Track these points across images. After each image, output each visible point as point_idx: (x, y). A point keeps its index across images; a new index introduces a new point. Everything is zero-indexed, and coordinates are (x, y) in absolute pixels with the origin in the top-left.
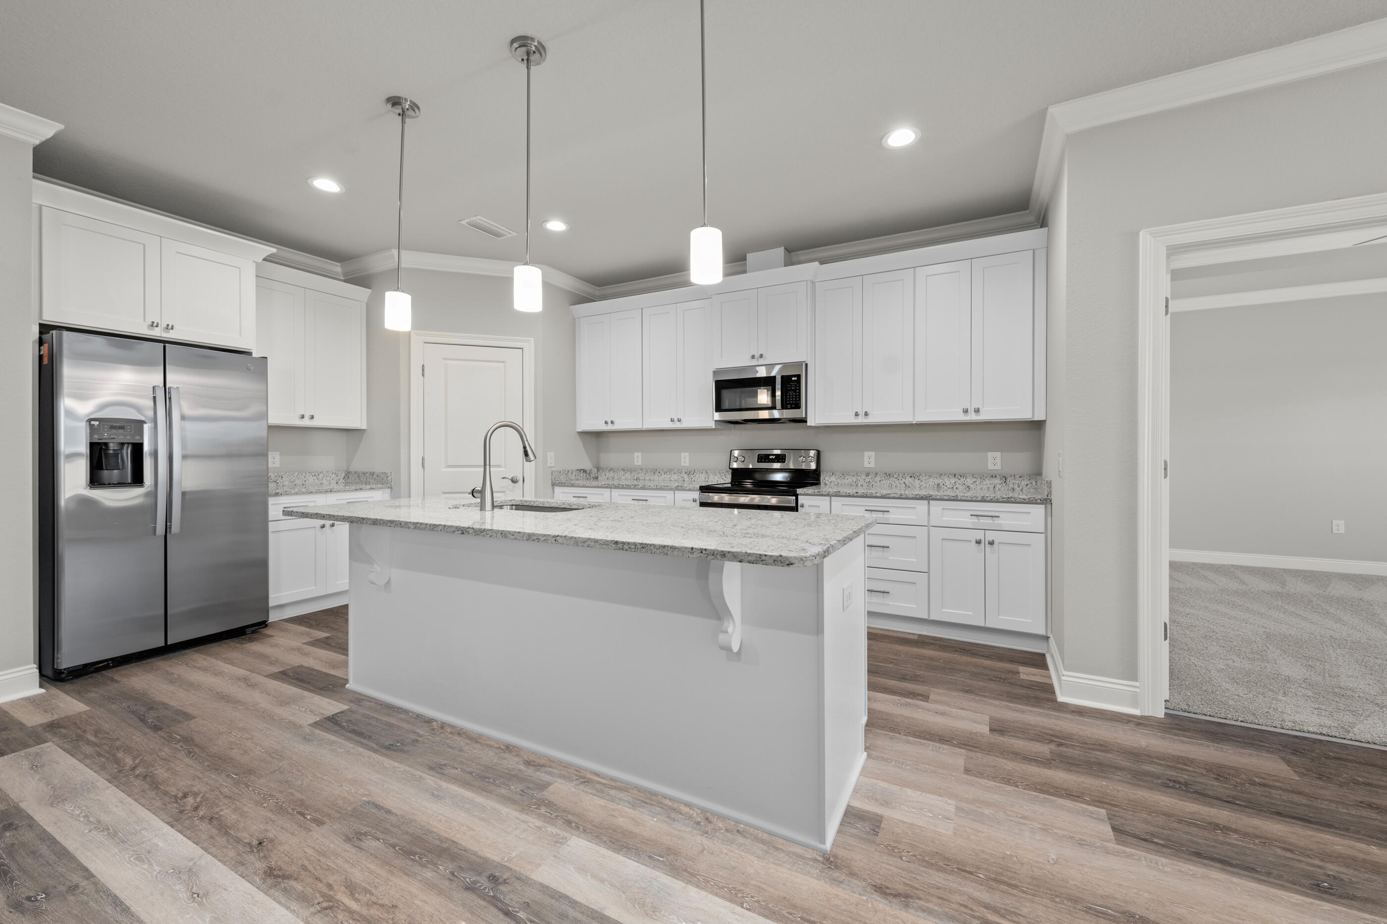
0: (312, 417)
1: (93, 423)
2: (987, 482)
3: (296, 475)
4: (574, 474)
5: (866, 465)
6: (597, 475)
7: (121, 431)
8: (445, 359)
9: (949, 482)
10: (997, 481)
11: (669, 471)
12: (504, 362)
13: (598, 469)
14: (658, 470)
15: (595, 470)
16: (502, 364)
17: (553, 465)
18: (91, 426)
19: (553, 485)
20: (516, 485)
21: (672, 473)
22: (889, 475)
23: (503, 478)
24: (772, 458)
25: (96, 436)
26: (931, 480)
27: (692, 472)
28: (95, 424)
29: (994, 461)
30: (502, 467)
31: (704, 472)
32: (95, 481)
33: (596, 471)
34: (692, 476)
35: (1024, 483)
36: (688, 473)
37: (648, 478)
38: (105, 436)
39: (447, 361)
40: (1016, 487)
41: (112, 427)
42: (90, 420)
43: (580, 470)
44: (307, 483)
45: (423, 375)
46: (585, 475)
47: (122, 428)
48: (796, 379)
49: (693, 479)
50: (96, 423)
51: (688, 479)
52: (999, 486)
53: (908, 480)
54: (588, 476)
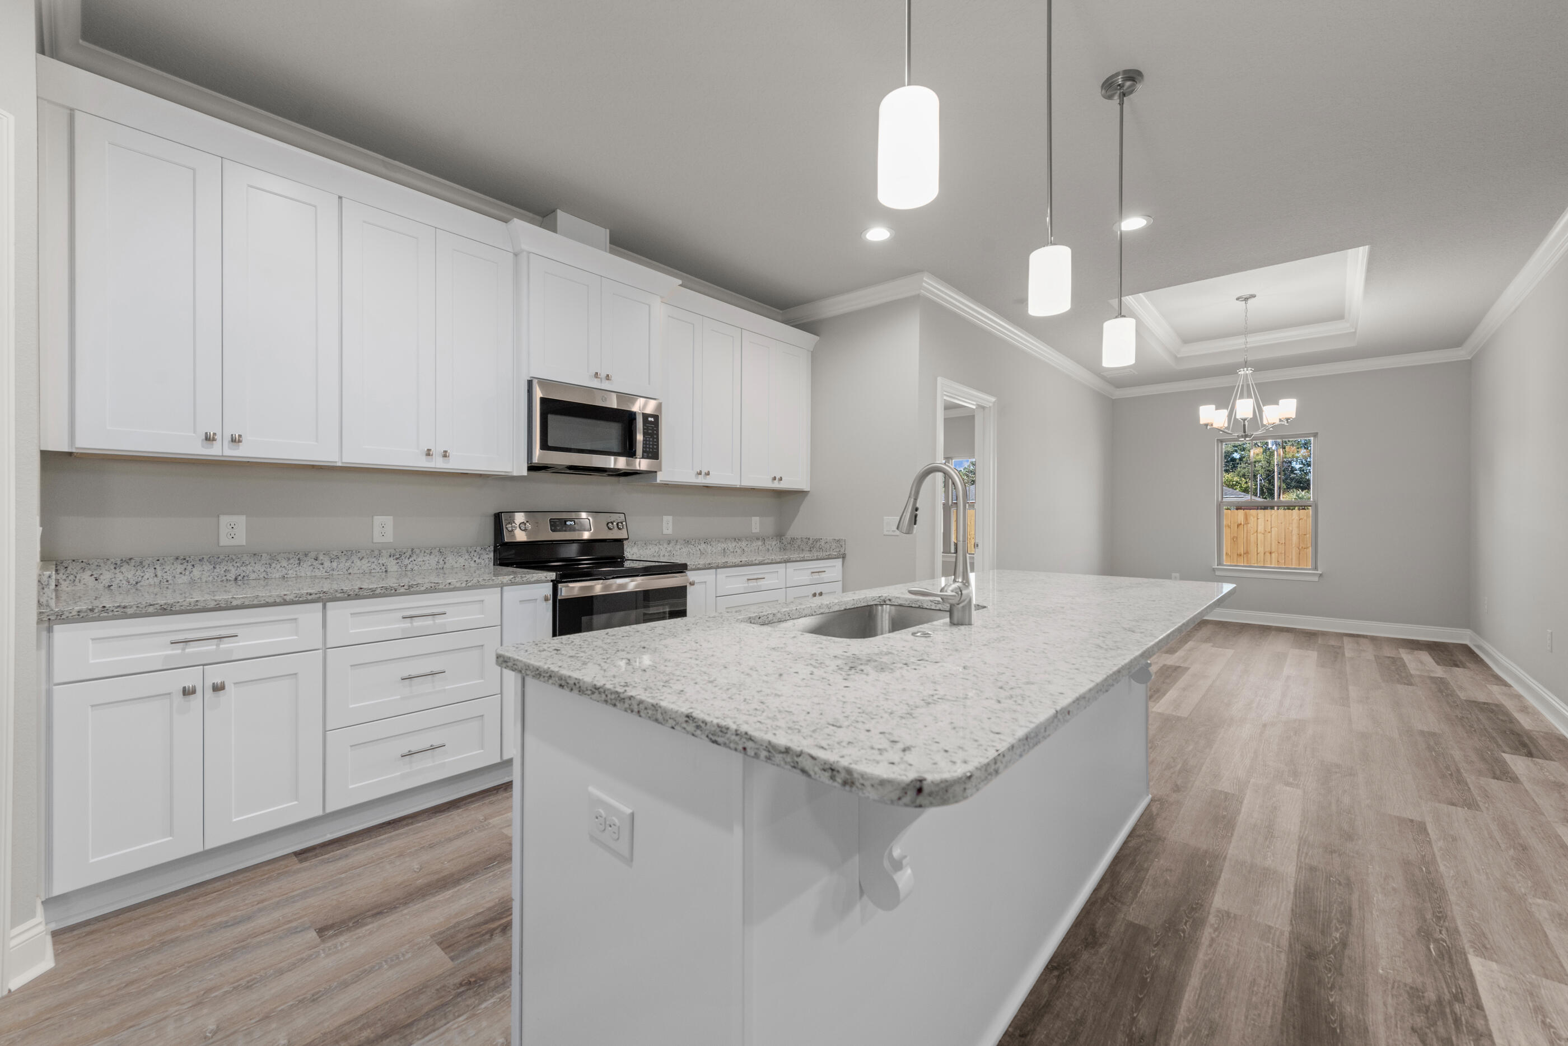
2: (754, 544)
5: (665, 532)
9: (731, 545)
10: (760, 543)
11: (348, 553)
21: (355, 558)
22: (687, 542)
26: (719, 545)
29: (756, 524)
31: (436, 552)
34: (407, 561)
35: (774, 543)
36: (398, 556)
40: (769, 547)
48: (652, 419)
49: (410, 567)
51: (395, 568)
52: (760, 547)
53: (703, 546)
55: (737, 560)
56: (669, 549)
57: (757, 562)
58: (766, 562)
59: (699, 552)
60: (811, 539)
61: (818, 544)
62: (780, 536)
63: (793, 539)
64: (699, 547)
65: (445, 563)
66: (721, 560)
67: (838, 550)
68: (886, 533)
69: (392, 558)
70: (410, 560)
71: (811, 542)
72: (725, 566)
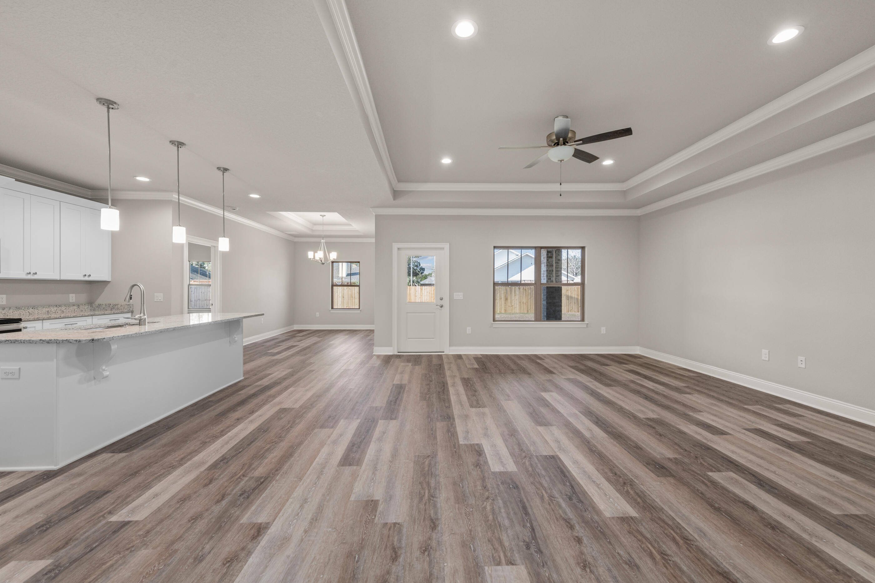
55: (58, 316)
56: (4, 312)
57: (71, 316)
58: (78, 316)
59: (28, 313)
60: (112, 304)
61: (116, 307)
62: (91, 303)
63: (100, 305)
64: (28, 310)
66: (45, 316)
67: (128, 309)
68: (155, 301)
71: (111, 306)
72: (49, 319)
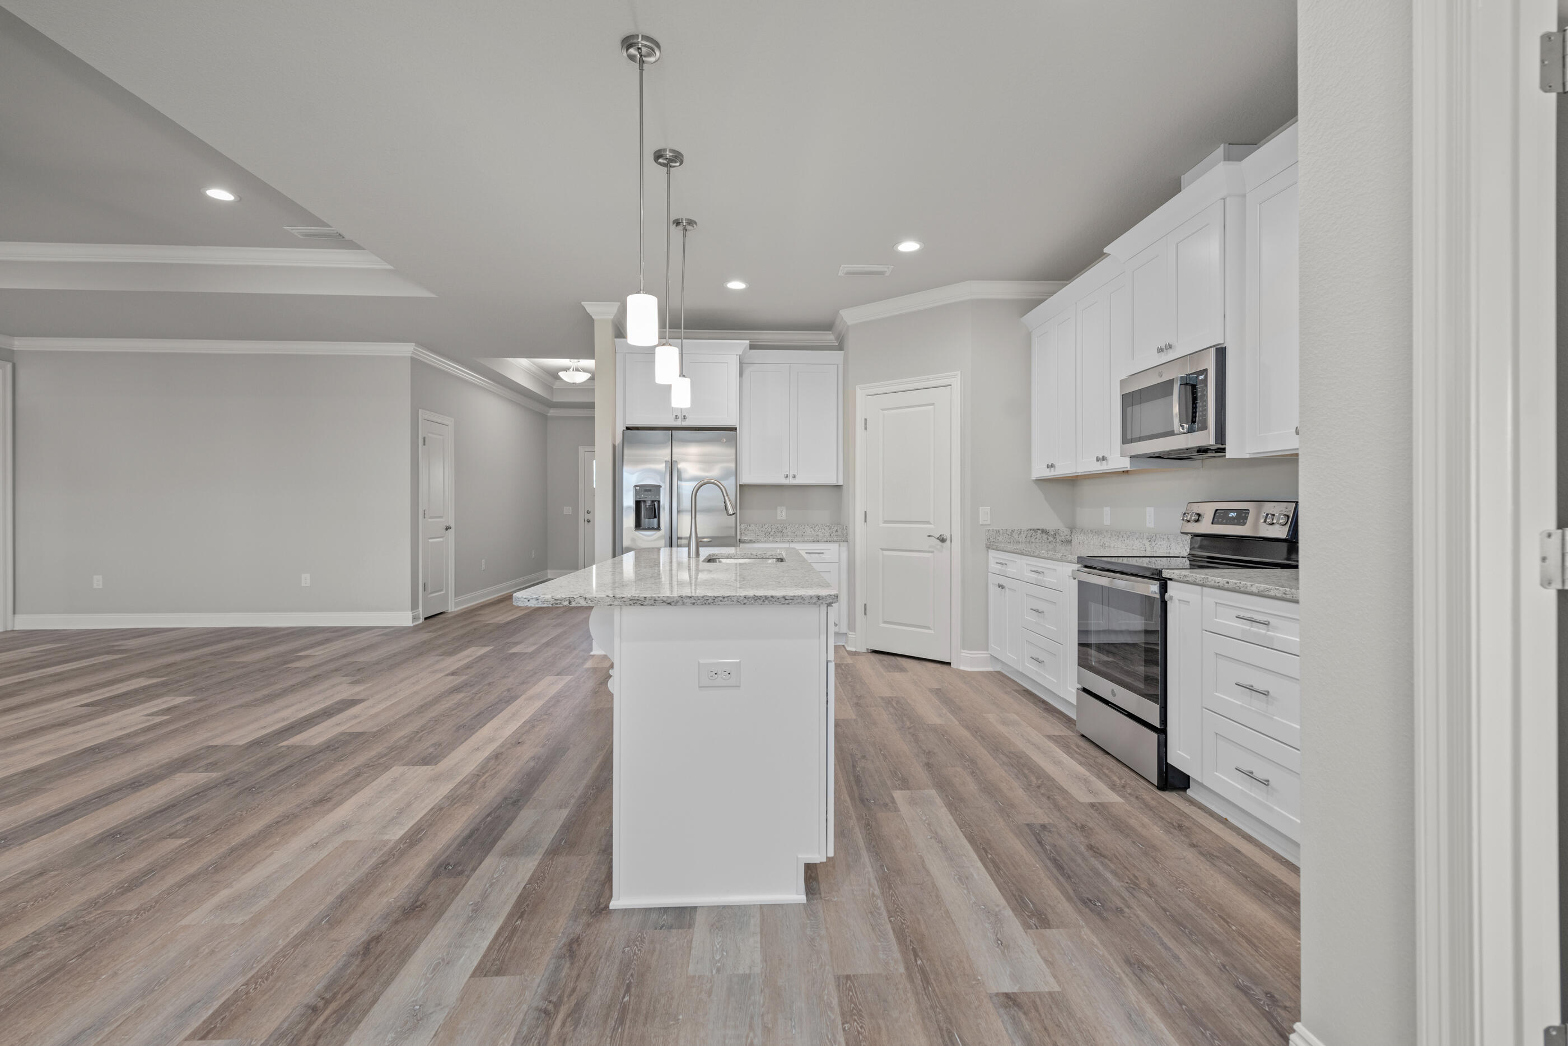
0: (794, 477)
1: (637, 488)
3: (796, 527)
4: (1023, 536)
6: (1069, 538)
7: (649, 493)
8: (882, 410)
11: (1133, 534)
12: (933, 404)
13: (1072, 529)
14: (1122, 533)
15: (1067, 532)
16: (931, 407)
17: (989, 522)
18: (636, 490)
19: (988, 548)
20: (944, 545)
23: (929, 536)
24: (1233, 517)
25: (638, 497)
27: (1153, 539)
28: (641, 489)
30: (931, 524)
31: (1166, 537)
32: (638, 525)
33: (1069, 533)
34: (1154, 544)
36: (1151, 539)
37: (1112, 545)
38: (642, 497)
39: (886, 412)
41: (646, 491)
42: (635, 486)
43: (1035, 530)
44: (805, 534)
45: (866, 429)
46: (1045, 536)
47: (650, 490)
50: (638, 488)
54: (1051, 539)
65: (1170, 549)
69: (1148, 540)
70: (1156, 542)
